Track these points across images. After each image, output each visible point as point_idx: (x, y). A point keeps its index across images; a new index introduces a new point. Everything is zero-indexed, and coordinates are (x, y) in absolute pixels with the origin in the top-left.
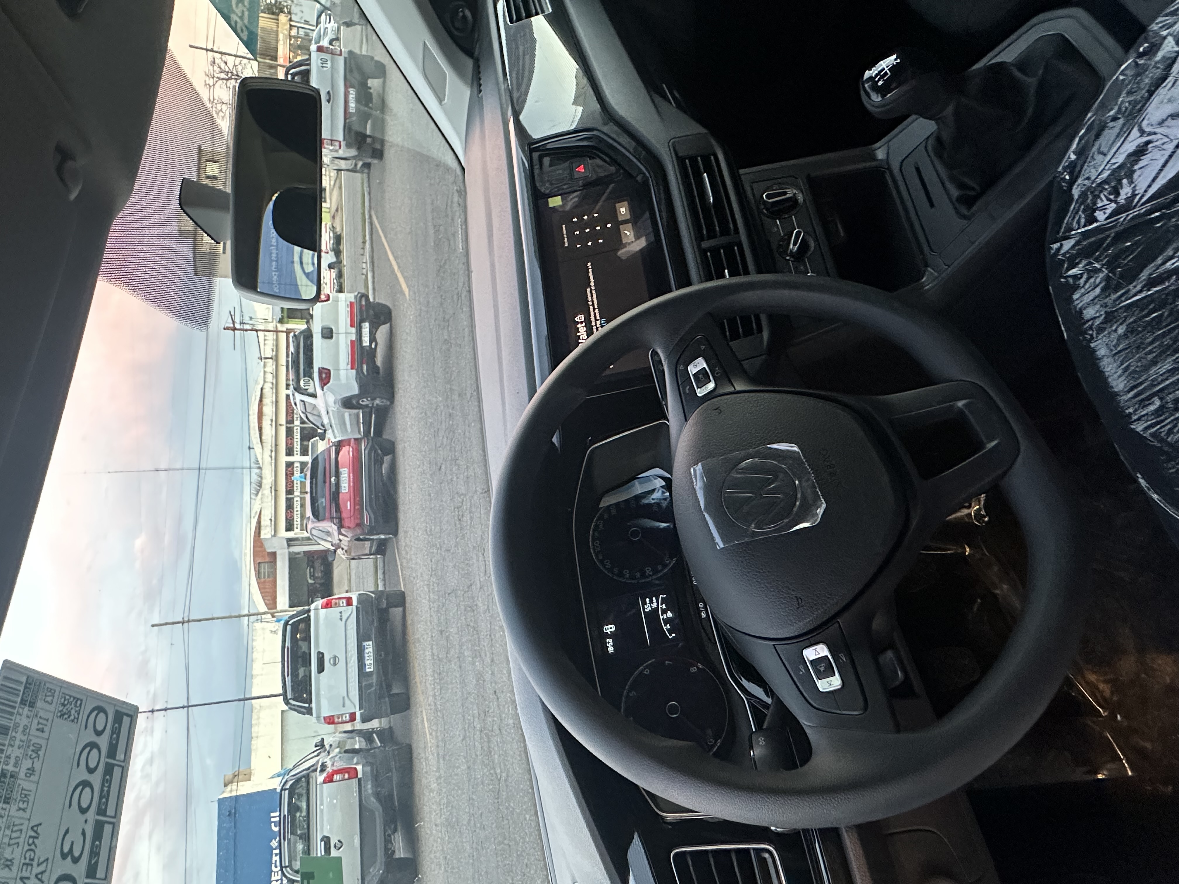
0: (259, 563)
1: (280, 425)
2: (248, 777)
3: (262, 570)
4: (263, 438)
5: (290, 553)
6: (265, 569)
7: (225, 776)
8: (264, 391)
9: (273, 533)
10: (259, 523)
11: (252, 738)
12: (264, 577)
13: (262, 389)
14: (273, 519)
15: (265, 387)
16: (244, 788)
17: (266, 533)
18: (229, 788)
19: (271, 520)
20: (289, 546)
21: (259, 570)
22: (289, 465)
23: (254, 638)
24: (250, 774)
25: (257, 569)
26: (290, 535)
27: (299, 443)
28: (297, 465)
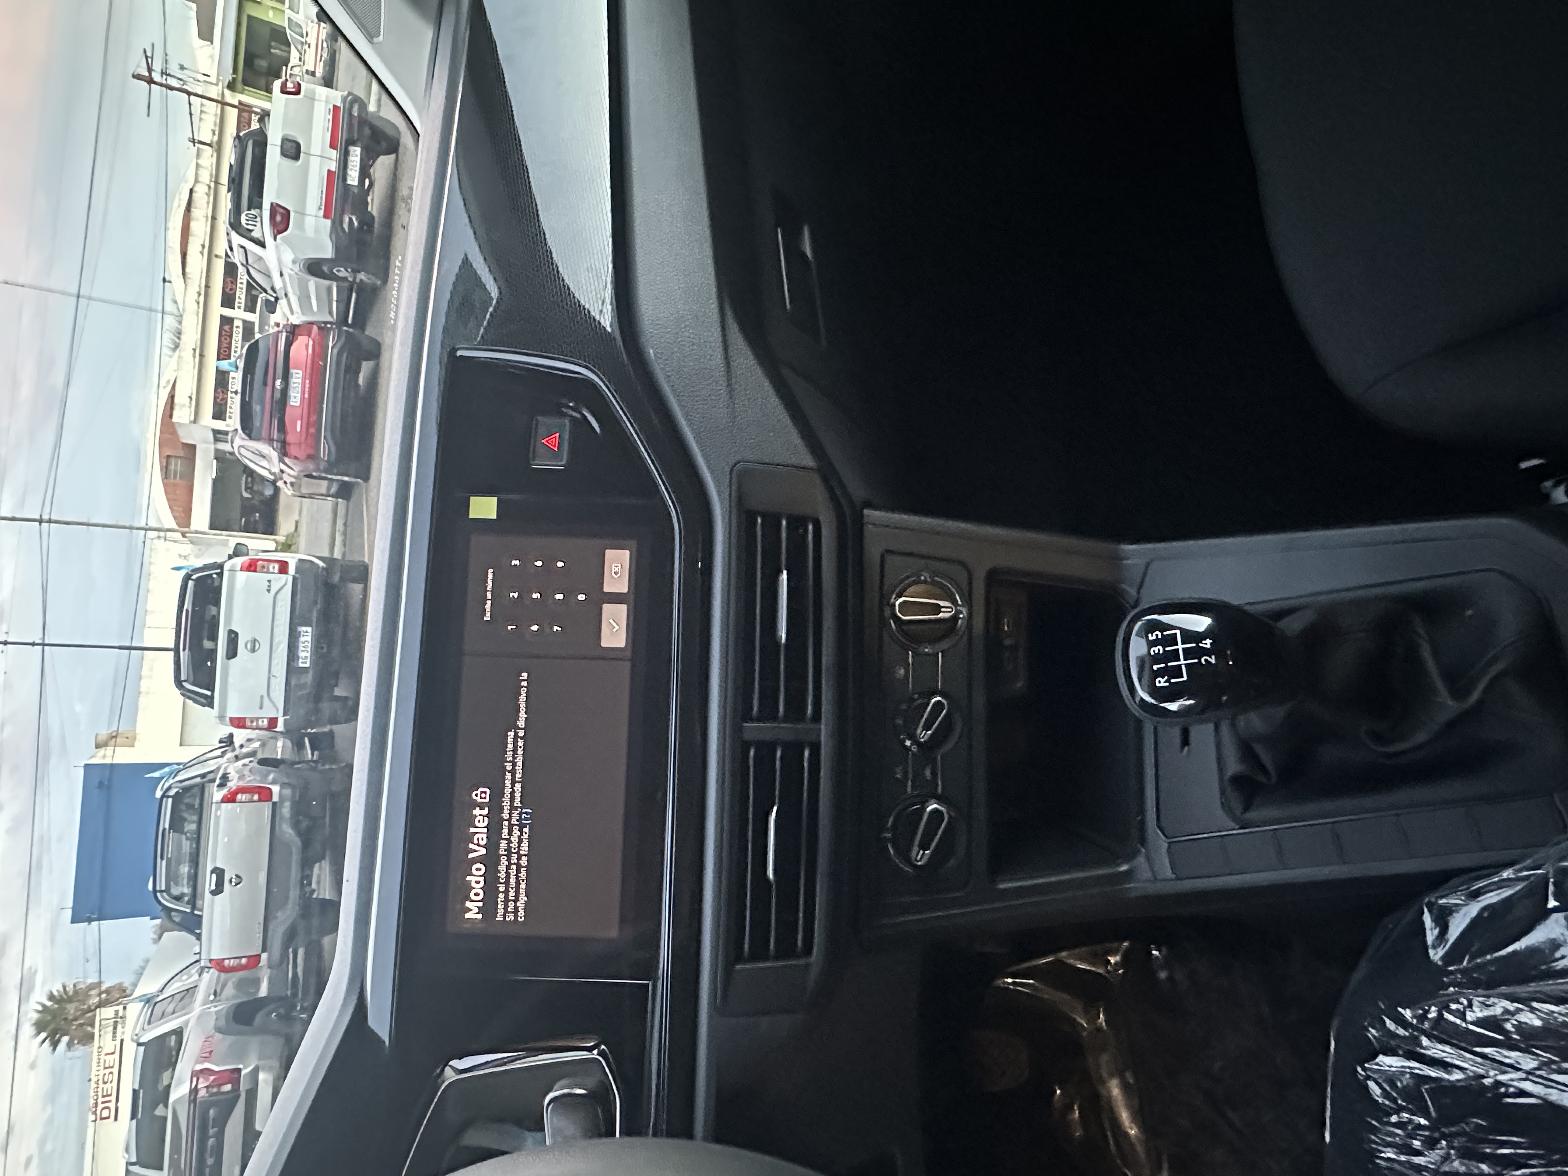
0: (168, 457)
1: (217, 256)
2: (130, 741)
3: (172, 467)
4: (187, 270)
5: (217, 451)
6: (177, 466)
7: (97, 735)
8: (194, 195)
9: (192, 418)
10: (172, 397)
11: (140, 693)
12: (175, 477)
13: (191, 191)
14: (194, 397)
15: (195, 189)
16: (123, 756)
17: (182, 415)
18: (102, 751)
19: (190, 398)
20: (216, 440)
21: (166, 467)
22: (226, 321)
23: (152, 560)
24: (135, 738)
25: (165, 464)
26: (219, 425)
27: (244, 291)
28: (237, 323)
